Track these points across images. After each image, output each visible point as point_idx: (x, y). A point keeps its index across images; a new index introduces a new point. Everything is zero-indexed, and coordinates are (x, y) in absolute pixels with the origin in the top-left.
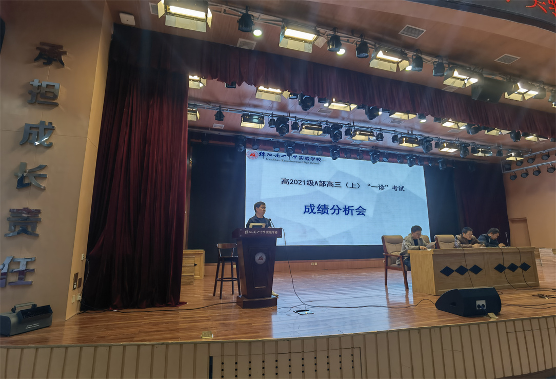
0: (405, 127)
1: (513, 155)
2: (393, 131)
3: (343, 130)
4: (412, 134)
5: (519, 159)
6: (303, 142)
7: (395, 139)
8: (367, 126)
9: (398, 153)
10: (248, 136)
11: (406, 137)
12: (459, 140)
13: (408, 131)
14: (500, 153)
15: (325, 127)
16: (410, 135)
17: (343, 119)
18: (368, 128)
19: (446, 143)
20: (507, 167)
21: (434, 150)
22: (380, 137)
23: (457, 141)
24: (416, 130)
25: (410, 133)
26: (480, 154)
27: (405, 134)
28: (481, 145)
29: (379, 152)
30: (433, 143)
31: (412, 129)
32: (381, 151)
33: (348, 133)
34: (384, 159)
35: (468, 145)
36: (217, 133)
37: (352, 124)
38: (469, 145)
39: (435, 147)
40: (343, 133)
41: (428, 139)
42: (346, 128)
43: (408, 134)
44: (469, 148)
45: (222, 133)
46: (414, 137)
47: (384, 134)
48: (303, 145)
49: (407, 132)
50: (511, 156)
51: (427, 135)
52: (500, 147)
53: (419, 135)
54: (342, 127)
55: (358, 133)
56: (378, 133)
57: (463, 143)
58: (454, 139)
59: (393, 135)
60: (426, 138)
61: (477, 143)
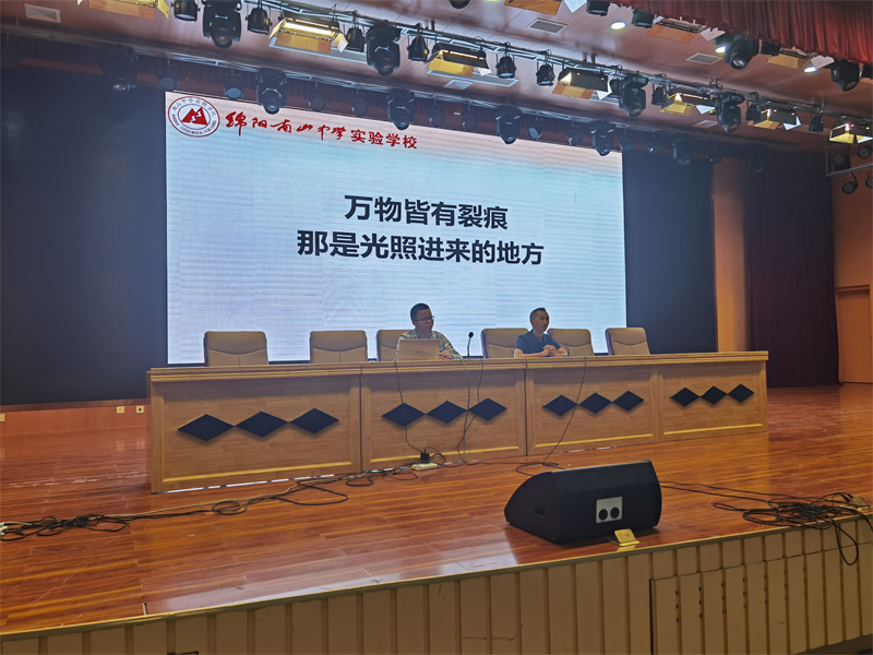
0: (578, 45)
1: (847, 129)
2: (542, 53)
3: (404, 41)
4: (594, 65)
5: (862, 139)
6: (311, 76)
7: (544, 74)
8: (472, 36)
9: (569, 117)
10: (140, 49)
11: (574, 71)
12: (716, 86)
13: (585, 55)
14: (817, 124)
15: (350, 30)
16: (589, 65)
17: (405, 11)
18: (473, 41)
19: (682, 91)
20: (839, 160)
21: (651, 110)
22: (506, 66)
23: (711, 86)
24: (605, 53)
25: (589, 60)
26: (766, 124)
27: (576, 62)
28: (773, 101)
29: (520, 112)
30: (649, 90)
31: (597, 51)
32: (525, 110)
33: (417, 51)
34: (533, 131)
35: (739, 99)
36: (44, 34)
37: (430, 28)
38: (743, 99)
39: (654, 102)
40: (404, 53)
41: (634, 79)
42: (412, 38)
43: (584, 63)
44: (743, 107)
45: (60, 37)
46: (598, 70)
47: (519, 62)
48: (312, 83)
49: (581, 59)
50: (843, 131)
51: (633, 68)
52: (820, 106)
53: (612, 67)
54: (398, 33)
55: (441, 52)
56: (502, 55)
57: (727, 94)
58: (707, 83)
59: (541, 64)
60: (629, 75)
61: (762, 93)
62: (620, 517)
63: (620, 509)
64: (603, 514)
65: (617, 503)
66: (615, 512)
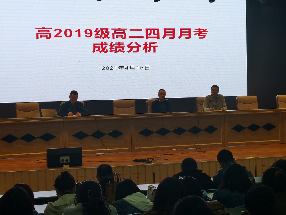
62: (69, 162)
63: (69, 159)
64: (63, 160)
65: (68, 158)
66: (67, 160)
